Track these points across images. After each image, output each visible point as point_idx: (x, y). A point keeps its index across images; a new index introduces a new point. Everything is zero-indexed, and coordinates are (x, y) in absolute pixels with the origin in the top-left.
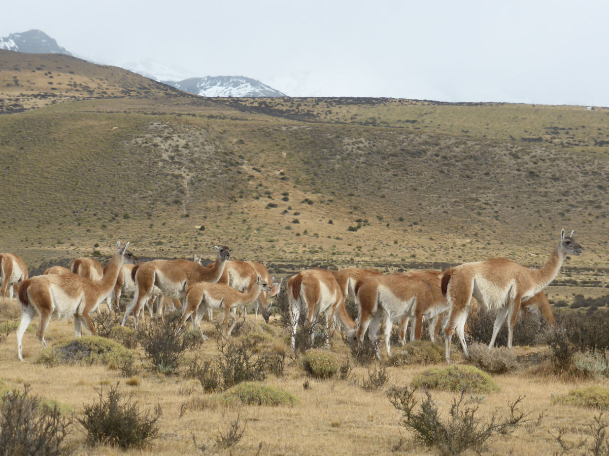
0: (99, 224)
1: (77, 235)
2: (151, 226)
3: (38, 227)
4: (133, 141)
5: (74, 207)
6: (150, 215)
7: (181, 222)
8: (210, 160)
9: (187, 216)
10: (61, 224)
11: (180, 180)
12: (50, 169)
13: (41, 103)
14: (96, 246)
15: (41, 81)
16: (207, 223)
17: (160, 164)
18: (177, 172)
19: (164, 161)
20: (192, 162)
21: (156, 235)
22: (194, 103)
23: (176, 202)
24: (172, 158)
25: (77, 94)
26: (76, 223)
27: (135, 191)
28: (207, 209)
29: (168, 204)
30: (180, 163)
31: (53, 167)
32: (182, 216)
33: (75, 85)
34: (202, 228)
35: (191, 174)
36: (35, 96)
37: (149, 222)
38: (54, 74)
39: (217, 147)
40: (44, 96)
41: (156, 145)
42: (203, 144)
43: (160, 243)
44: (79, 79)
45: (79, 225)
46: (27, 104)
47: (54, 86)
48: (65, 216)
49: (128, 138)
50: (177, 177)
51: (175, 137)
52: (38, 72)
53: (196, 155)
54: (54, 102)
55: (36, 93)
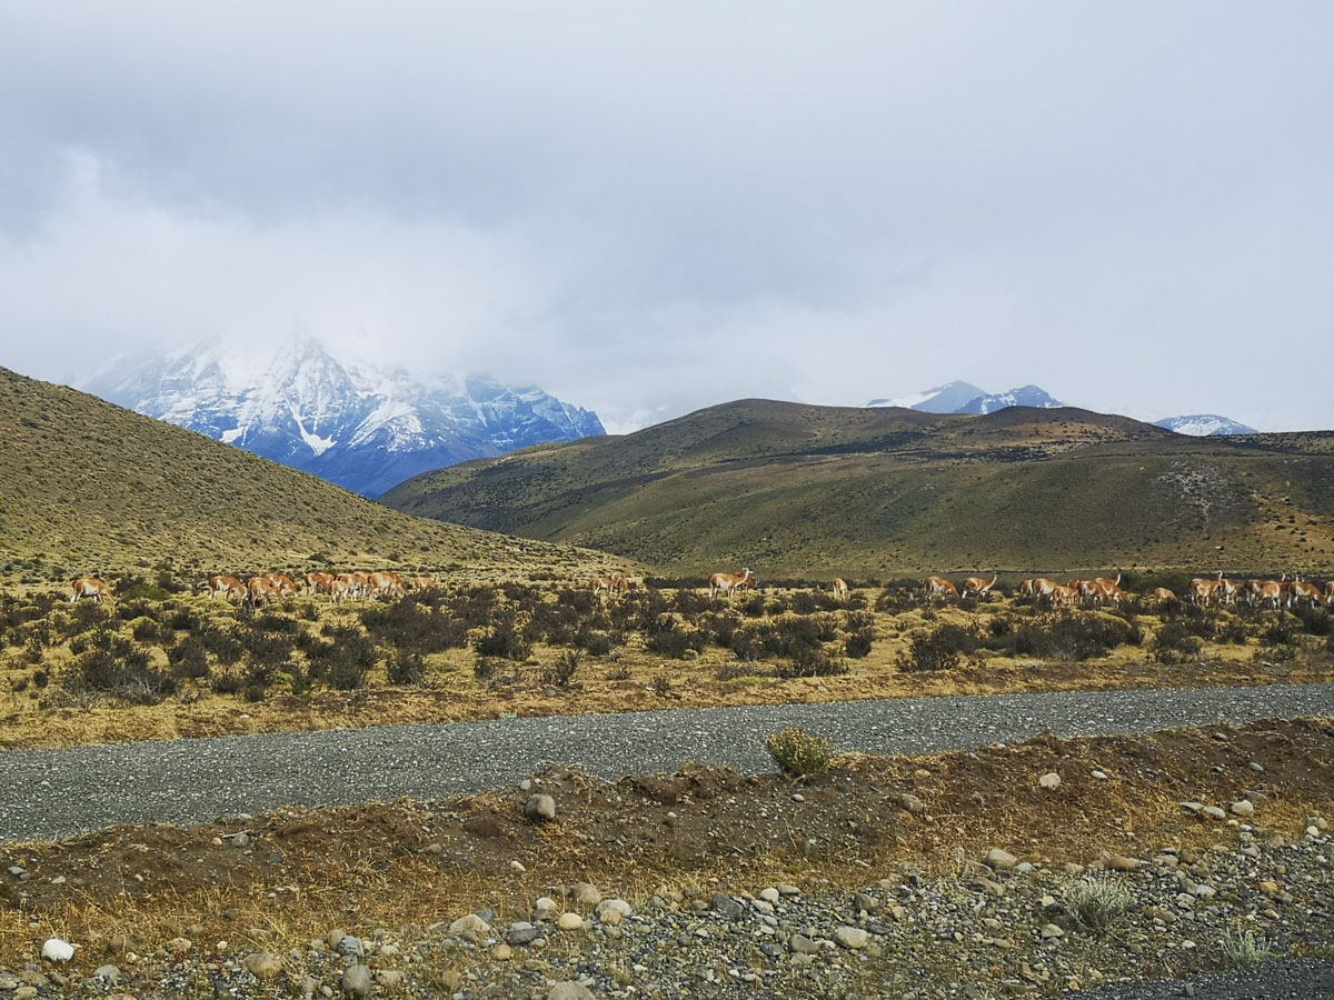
0: (1135, 548)
1: (1118, 558)
2: (1179, 548)
4: (1159, 479)
5: (1113, 534)
6: (1176, 539)
7: (1203, 544)
8: (1224, 491)
9: (1208, 539)
10: (1103, 549)
11: (1200, 509)
12: (1090, 504)
13: (1061, 449)
14: (1135, 565)
15: (1058, 431)
16: (1226, 544)
17: (1183, 496)
18: (1197, 503)
19: (1186, 493)
20: (1210, 493)
21: (1183, 555)
22: (1193, 443)
23: (1198, 527)
24: (1192, 491)
25: (1089, 440)
26: (1116, 548)
27: (1163, 520)
28: (1225, 532)
29: (1192, 530)
30: (1199, 495)
31: (1094, 503)
32: (1205, 539)
33: (1086, 432)
34: (1222, 548)
35: (1209, 504)
36: (1054, 443)
37: (1176, 545)
38: (1067, 424)
39: (1230, 480)
40: (1062, 443)
41: (1178, 481)
42: (1218, 478)
43: (1188, 562)
44: (1087, 427)
45: (1118, 549)
46: (1049, 450)
47: (1068, 434)
48: (1106, 542)
49: (1155, 476)
50: (1197, 506)
51: (1194, 474)
52: (1054, 423)
53: (1213, 488)
54: (1071, 447)
55: (1054, 440)
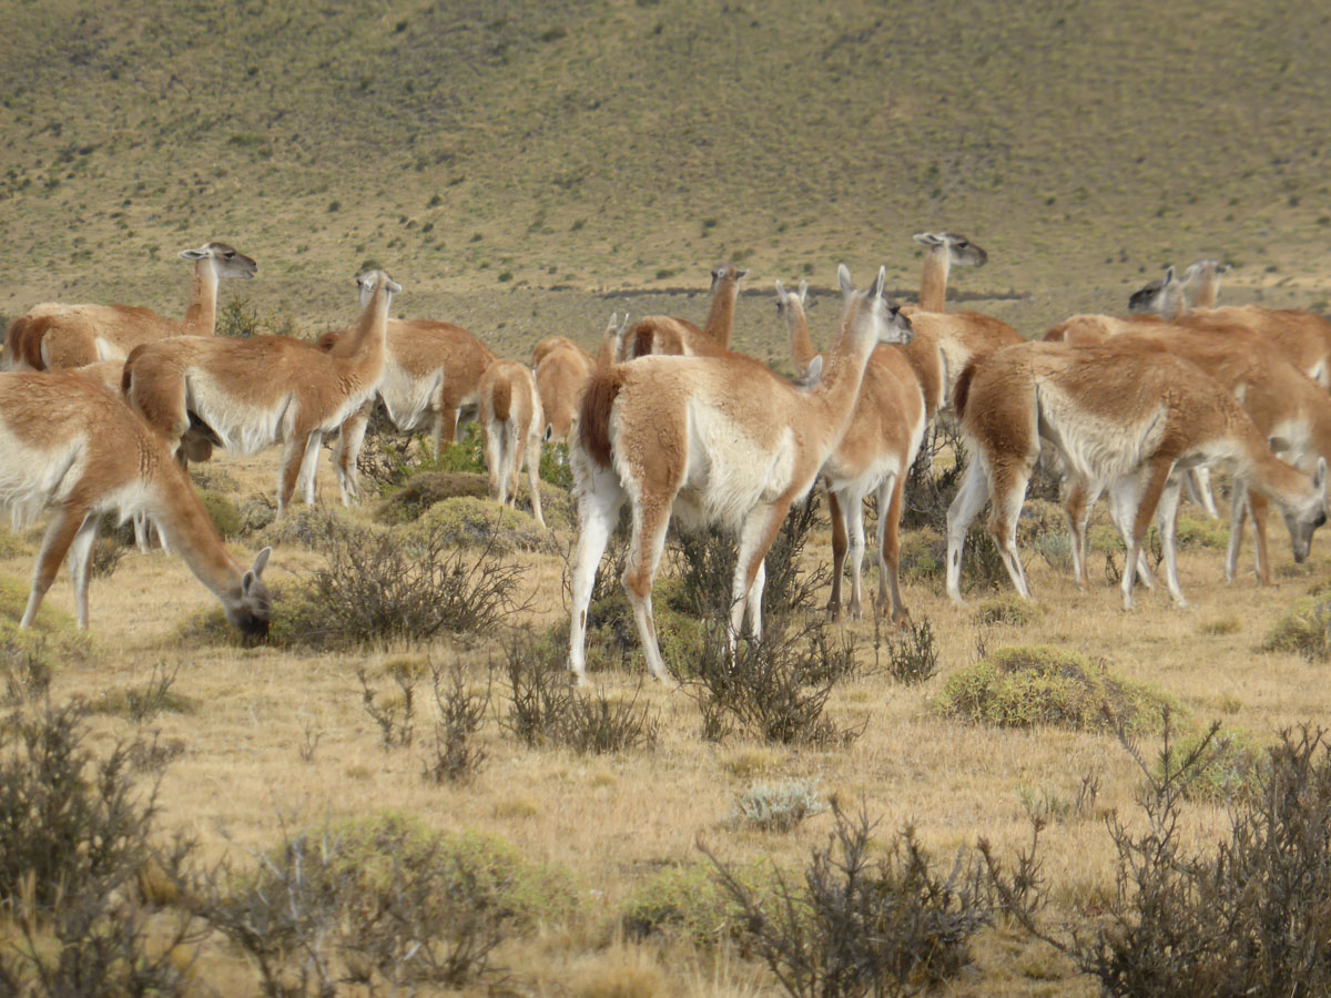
3: (1160, 214)
5: (1276, 143)
10: (1234, 202)
12: (1194, 23)
26: (1284, 198)
31: (1208, 16)
45: (1294, 202)
48: (1247, 175)
